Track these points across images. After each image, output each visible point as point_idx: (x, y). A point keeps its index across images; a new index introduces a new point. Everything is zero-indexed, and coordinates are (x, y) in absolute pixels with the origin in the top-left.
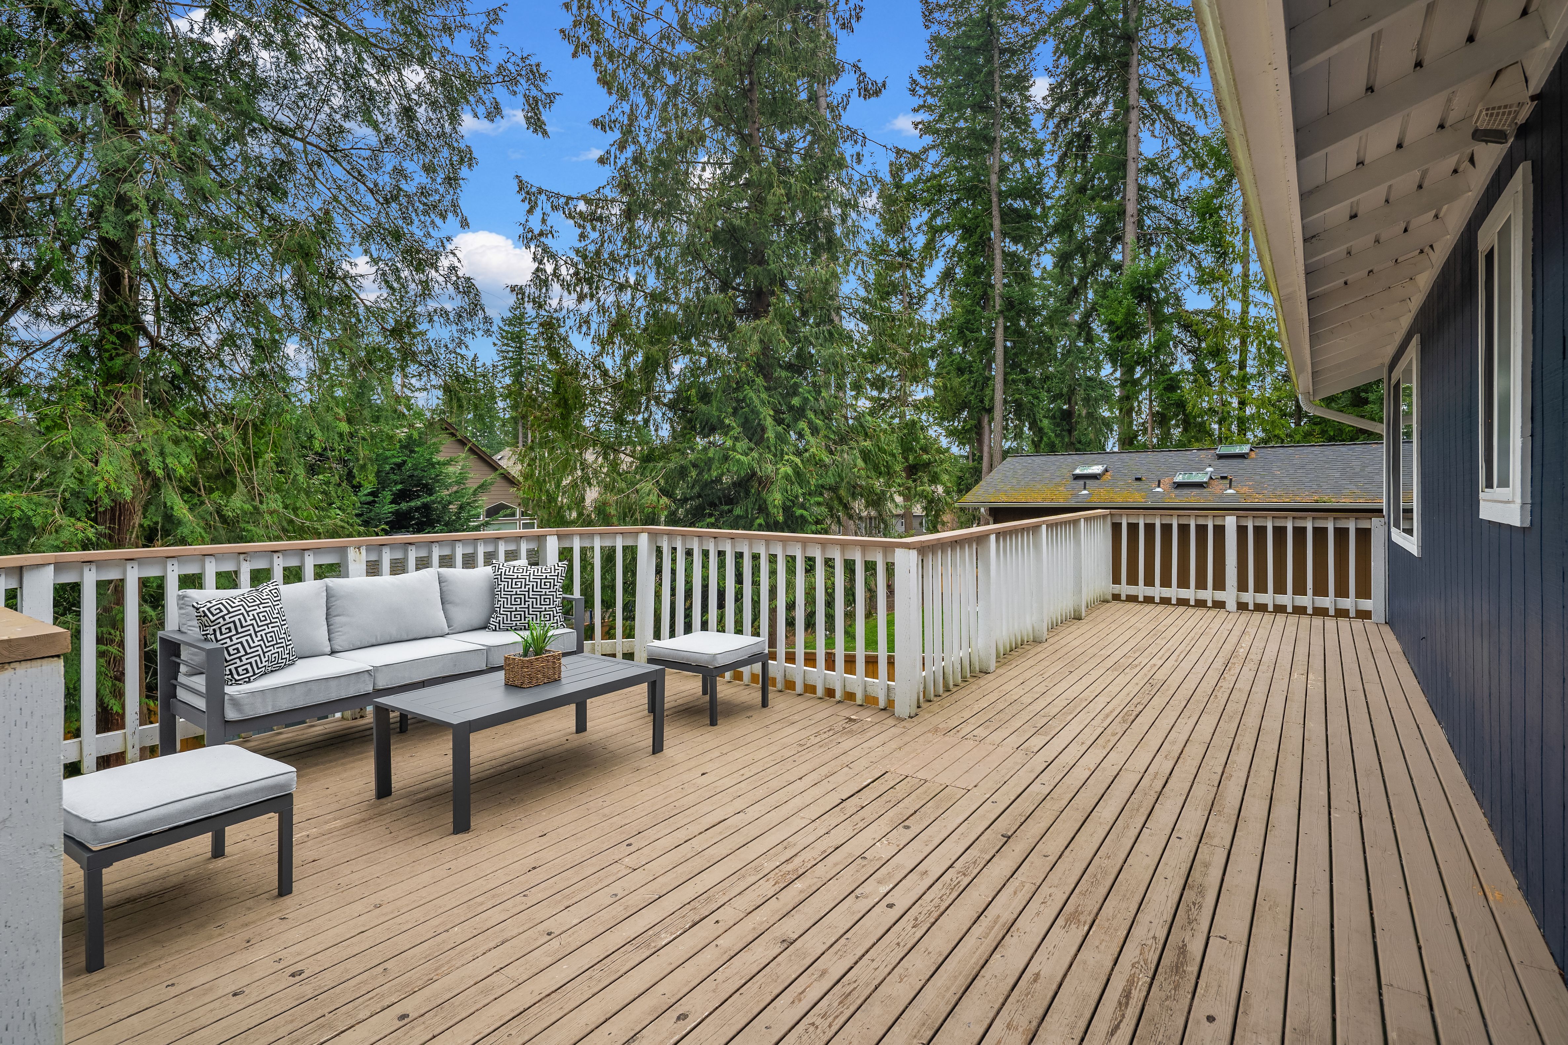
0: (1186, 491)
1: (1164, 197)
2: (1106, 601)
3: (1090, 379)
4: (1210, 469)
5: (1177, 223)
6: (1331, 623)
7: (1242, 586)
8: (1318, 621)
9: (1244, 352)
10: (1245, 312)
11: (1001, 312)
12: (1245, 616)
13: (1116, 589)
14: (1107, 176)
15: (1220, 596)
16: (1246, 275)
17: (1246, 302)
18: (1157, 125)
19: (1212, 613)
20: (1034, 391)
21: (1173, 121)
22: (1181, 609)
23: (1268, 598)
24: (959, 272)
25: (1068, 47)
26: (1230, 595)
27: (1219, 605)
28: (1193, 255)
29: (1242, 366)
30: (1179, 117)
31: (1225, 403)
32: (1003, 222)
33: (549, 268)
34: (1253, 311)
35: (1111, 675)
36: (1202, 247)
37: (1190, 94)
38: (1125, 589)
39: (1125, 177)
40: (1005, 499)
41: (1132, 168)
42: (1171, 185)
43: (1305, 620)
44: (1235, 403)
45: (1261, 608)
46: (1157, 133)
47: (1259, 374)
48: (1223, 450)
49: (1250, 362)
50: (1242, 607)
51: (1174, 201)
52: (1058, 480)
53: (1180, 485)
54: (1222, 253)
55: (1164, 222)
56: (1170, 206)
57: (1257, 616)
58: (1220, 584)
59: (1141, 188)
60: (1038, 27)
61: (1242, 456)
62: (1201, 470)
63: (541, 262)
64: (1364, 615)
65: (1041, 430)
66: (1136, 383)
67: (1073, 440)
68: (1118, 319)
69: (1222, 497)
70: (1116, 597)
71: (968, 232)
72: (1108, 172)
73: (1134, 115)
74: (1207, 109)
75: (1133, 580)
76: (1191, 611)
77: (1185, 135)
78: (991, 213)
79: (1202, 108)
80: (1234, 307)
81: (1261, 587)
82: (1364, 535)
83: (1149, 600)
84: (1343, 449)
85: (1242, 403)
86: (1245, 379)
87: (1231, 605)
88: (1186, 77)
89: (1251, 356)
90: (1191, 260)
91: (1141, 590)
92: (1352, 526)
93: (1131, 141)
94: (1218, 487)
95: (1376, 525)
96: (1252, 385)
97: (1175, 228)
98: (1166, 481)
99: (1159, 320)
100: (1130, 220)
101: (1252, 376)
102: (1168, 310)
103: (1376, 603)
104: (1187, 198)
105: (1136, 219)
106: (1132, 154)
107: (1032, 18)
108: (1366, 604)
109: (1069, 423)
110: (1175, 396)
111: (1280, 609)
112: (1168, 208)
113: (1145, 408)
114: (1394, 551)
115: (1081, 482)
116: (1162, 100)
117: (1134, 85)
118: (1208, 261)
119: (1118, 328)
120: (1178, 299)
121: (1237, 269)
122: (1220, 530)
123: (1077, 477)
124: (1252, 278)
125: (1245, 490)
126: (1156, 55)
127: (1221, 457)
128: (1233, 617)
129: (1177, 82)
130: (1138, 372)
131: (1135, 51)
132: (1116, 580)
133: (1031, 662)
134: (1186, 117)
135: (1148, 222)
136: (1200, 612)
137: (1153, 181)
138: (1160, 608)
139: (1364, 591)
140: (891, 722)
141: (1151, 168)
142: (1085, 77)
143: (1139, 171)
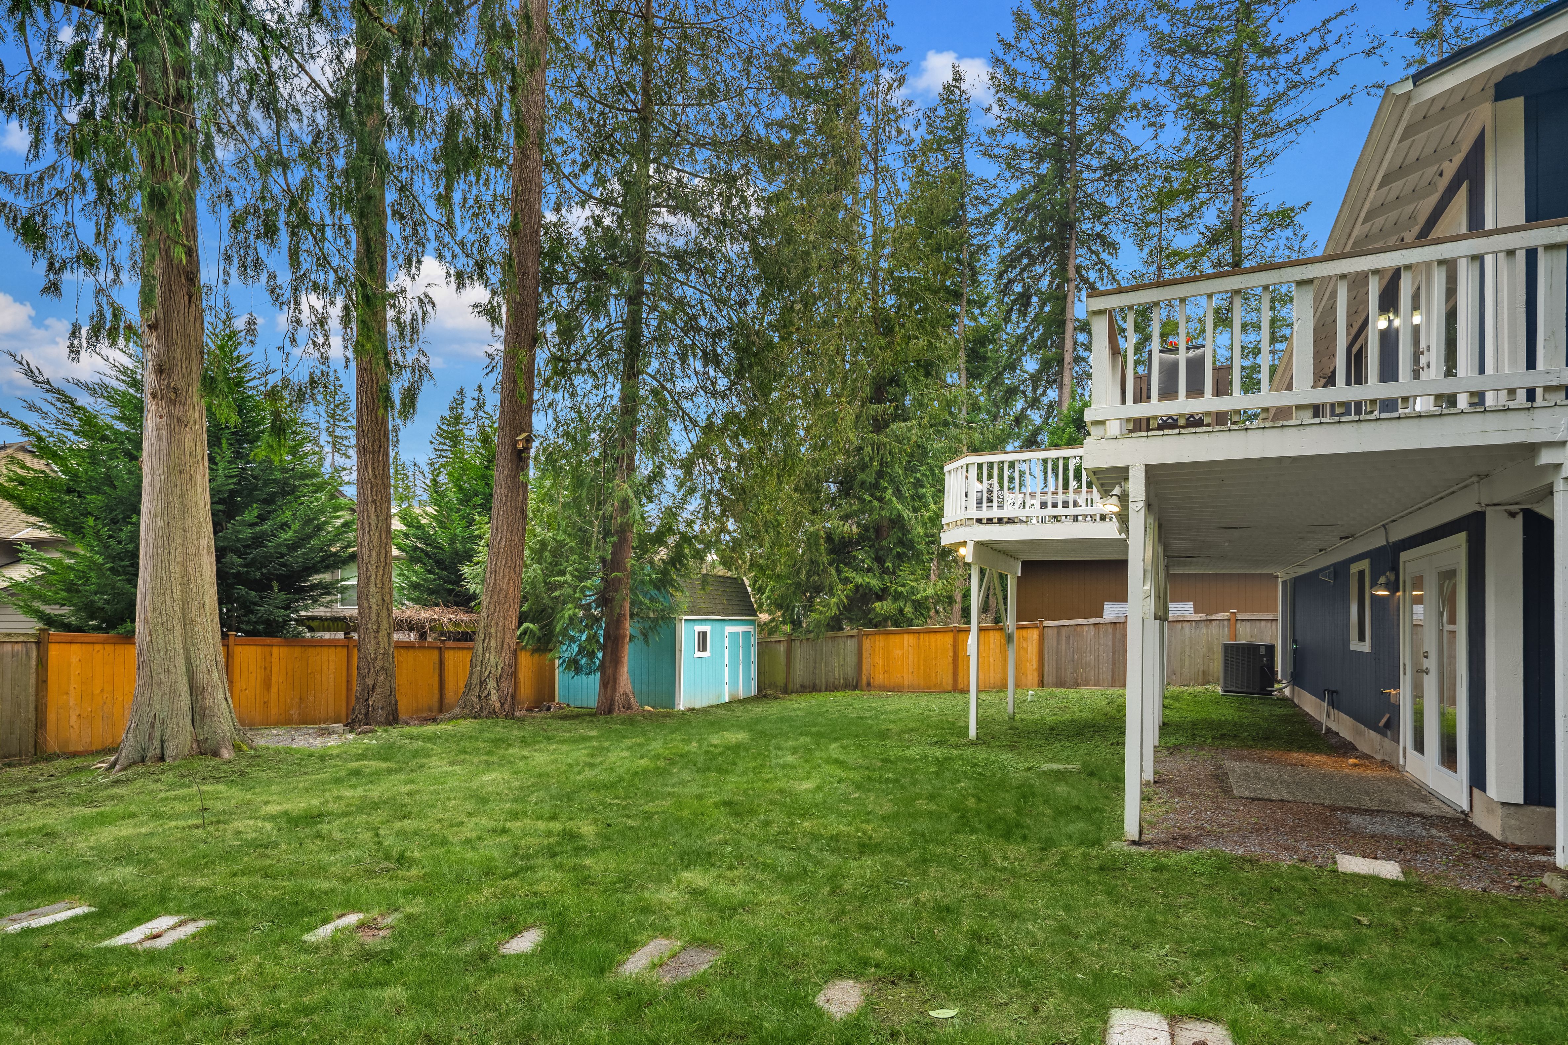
37: (1110, 272)
39: (1062, 334)
41: (1069, 327)
72: (1049, 328)
73: (1068, 286)
88: (1109, 259)
93: (1067, 305)
100: (1067, 367)
105: (1072, 366)
117: (1069, 263)
126: (1085, 238)
129: (1101, 263)
131: (1071, 236)
142: (1029, 250)
143: (1075, 329)
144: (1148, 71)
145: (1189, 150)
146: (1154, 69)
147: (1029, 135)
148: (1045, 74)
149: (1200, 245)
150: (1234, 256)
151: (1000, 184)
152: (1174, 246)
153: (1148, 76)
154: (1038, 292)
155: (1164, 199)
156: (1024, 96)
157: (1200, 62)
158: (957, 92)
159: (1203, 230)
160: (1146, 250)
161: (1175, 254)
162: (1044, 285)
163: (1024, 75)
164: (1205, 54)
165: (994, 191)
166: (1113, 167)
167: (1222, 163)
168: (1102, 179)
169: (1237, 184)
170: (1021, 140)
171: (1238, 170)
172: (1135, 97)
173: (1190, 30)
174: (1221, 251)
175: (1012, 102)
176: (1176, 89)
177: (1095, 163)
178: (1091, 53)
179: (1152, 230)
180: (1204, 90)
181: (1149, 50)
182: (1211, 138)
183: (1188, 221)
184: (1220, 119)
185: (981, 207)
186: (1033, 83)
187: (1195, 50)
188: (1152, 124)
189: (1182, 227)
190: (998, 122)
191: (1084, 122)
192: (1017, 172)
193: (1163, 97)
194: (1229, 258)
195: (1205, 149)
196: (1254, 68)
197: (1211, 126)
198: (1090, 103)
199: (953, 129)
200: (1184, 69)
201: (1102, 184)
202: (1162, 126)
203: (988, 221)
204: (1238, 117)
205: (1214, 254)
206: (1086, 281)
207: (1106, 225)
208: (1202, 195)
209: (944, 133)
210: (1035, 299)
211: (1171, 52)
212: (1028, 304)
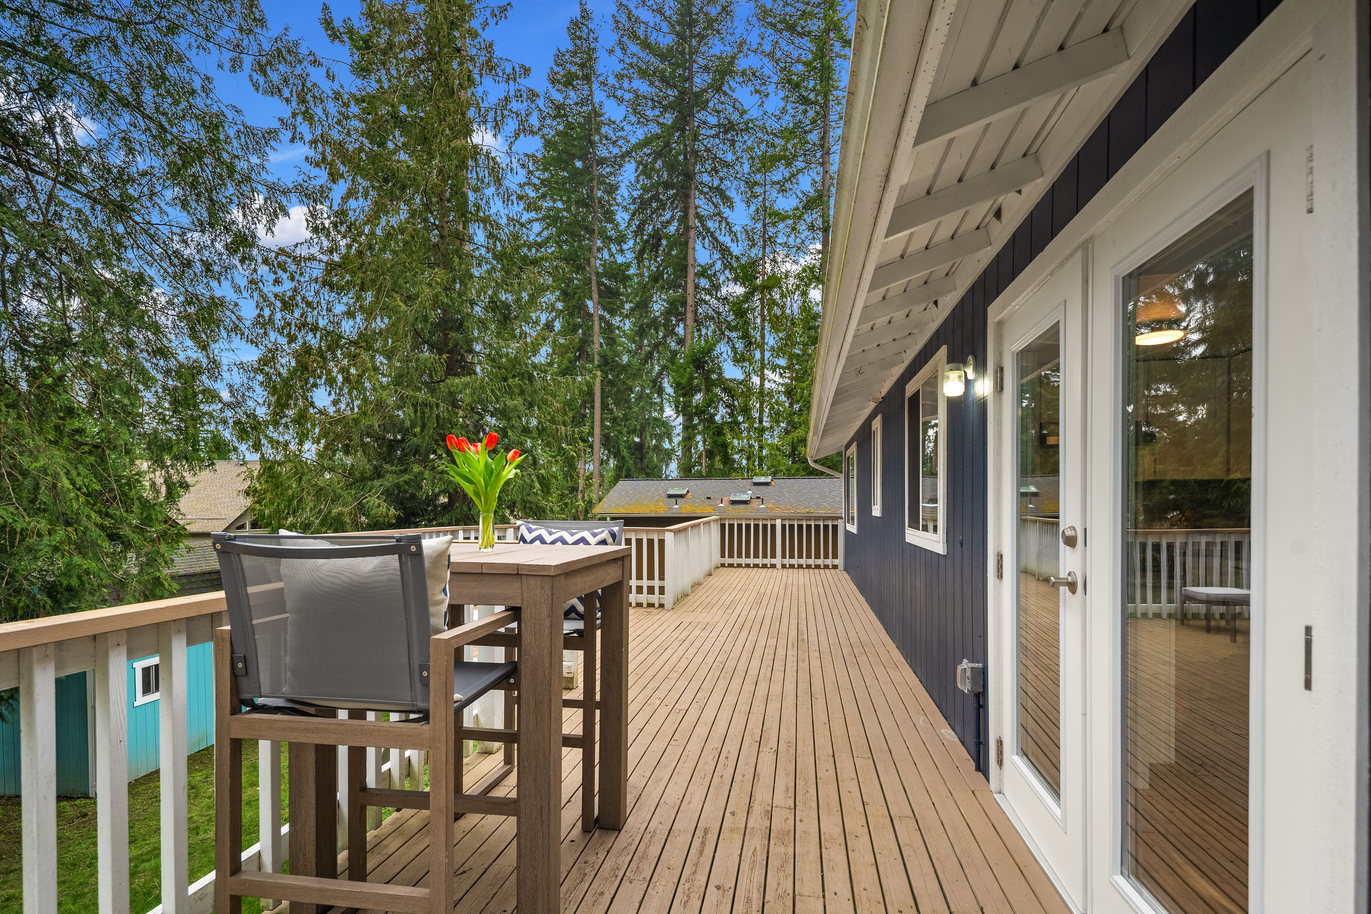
0: (738, 506)
1: (711, 295)
2: (717, 568)
3: (656, 419)
4: (750, 492)
5: (719, 314)
6: (822, 571)
7: (784, 556)
8: (817, 571)
9: (761, 411)
10: (762, 385)
11: (599, 366)
12: (785, 570)
13: (723, 561)
14: (674, 274)
15: (773, 561)
16: (763, 359)
17: (763, 378)
18: (707, 240)
19: (771, 570)
20: (619, 428)
21: (716, 240)
22: (756, 569)
23: (795, 561)
24: (557, 325)
25: (645, 170)
26: (778, 561)
27: (773, 566)
28: (729, 338)
29: (761, 422)
30: (721, 239)
31: (751, 446)
32: (600, 296)
33: (267, 313)
34: (767, 385)
35: (741, 594)
36: (734, 334)
37: (728, 224)
38: (727, 561)
39: (686, 277)
40: (624, 511)
41: (691, 272)
42: (717, 288)
43: (811, 571)
44: (756, 445)
45: (792, 566)
46: (707, 245)
47: (772, 427)
48: (757, 479)
49: (765, 419)
50: (784, 566)
51: (718, 299)
52: (657, 498)
53: (734, 502)
54: (749, 342)
55: (710, 312)
56: (715, 302)
57: (791, 570)
58: (773, 556)
59: (697, 287)
60: (624, 149)
61: (767, 484)
62: (745, 492)
63: (262, 309)
64: (835, 567)
65: (623, 458)
66: (694, 427)
67: (644, 466)
68: (684, 381)
69: (758, 510)
70: (723, 565)
71: (566, 295)
72: (675, 271)
73: (692, 233)
74: (739, 235)
75: (731, 556)
76: (760, 570)
77: (724, 251)
78: (591, 288)
79: (735, 235)
80: (756, 380)
81: (792, 556)
82: (835, 527)
83: (739, 566)
84: (820, 481)
85: (761, 448)
86: (762, 431)
87: (779, 566)
88: (727, 212)
89: (766, 414)
90: (728, 342)
91: (736, 561)
92: (830, 523)
93: (690, 250)
94: (756, 503)
95: (840, 523)
96: (767, 435)
97: (716, 318)
98: (725, 499)
99: (710, 385)
100: (689, 309)
101: (767, 429)
102: (714, 376)
103: (840, 561)
104: (726, 298)
105: (693, 309)
106: (691, 261)
107: (620, 143)
108: (836, 562)
109: (641, 452)
110: (720, 439)
111: (800, 566)
112: (714, 302)
113: (700, 445)
114: (847, 533)
115: (673, 500)
116: (710, 224)
117: (692, 212)
118: (740, 345)
119: (683, 388)
120: (720, 368)
121: (758, 355)
122: (773, 527)
123: (670, 496)
124: (766, 362)
125: (770, 505)
126: (706, 190)
127: (756, 484)
128: (781, 571)
129: (719, 214)
130: (696, 421)
131: (693, 186)
132: (723, 556)
133: (703, 591)
134: (725, 239)
135: (700, 310)
136: (765, 570)
137: (704, 283)
138: (746, 569)
139: (835, 556)
140: (665, 612)
141: (703, 273)
142: (658, 194)
143: (696, 274)
144: (753, 39)
145: (788, 121)
146: (759, 40)
147: (652, 84)
148: (665, 26)
149: (797, 209)
150: (824, 222)
151: (628, 128)
152: (776, 207)
153: (754, 46)
154: (668, 237)
155: (767, 163)
156: (645, 45)
157: (796, 41)
158: (584, 28)
159: (800, 195)
160: (753, 208)
161: (777, 214)
162: (672, 229)
163: (646, 24)
164: (801, 35)
165: (624, 134)
166: (728, 127)
167: (814, 137)
168: (716, 136)
169: (826, 157)
170: (643, 87)
171: (826, 144)
172: (742, 64)
173: (788, 9)
174: (814, 216)
175: (633, 48)
176: (777, 62)
177: (713, 120)
178: (706, 14)
179: (758, 190)
180: (800, 68)
181: (754, 20)
182: (805, 112)
183: (788, 185)
184: (812, 96)
185: (611, 147)
186: (655, 34)
187: (791, 28)
188: (757, 91)
189: (783, 190)
190: (622, 66)
191: (700, 81)
192: (643, 120)
193: (768, 69)
194: (819, 223)
195: (800, 122)
196: (839, 56)
197: (804, 100)
198: (705, 62)
199: (582, 66)
200: (783, 44)
201: (717, 141)
202: (767, 95)
203: (618, 162)
204: (826, 96)
205: (808, 218)
206: (708, 230)
207: (721, 179)
208: (800, 164)
209: (574, 69)
210: (664, 242)
211: (773, 25)
212: (658, 245)
